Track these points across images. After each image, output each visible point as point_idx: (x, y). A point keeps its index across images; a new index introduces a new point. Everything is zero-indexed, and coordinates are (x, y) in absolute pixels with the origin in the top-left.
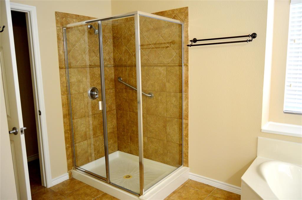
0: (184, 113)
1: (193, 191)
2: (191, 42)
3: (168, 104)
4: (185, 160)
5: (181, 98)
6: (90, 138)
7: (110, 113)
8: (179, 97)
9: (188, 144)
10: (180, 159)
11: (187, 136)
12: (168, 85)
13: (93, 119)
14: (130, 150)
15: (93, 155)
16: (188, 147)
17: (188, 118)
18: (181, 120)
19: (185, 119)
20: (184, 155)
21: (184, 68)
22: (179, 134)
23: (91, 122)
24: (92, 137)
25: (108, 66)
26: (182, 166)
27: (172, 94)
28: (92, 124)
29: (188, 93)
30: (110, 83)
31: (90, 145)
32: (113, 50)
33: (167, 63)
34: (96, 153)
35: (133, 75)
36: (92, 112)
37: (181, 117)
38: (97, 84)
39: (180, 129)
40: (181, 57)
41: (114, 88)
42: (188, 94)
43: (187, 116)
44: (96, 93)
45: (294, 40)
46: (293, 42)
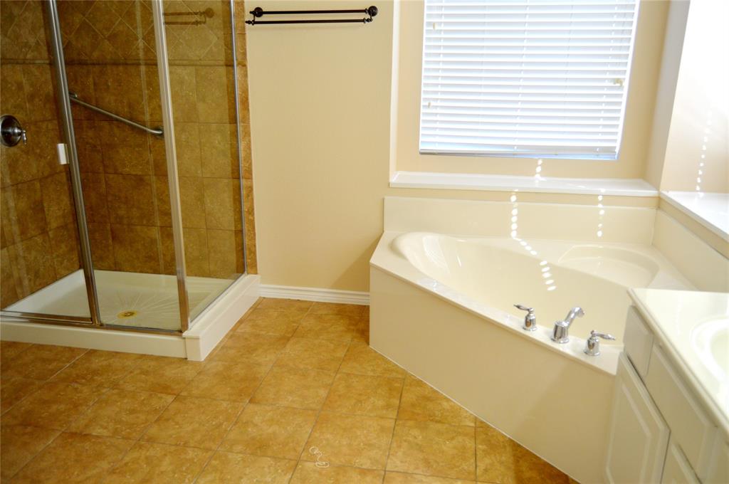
0: (242, 164)
1: (276, 314)
2: (252, 15)
3: (206, 148)
4: (249, 261)
5: (235, 134)
6: (14, 243)
7: (52, 181)
8: (229, 133)
9: (254, 228)
10: (238, 261)
11: (251, 212)
12: (201, 107)
13: (15, 196)
14: (115, 263)
15: (26, 282)
16: (255, 234)
17: (252, 175)
18: (236, 181)
19: (246, 179)
20: (246, 252)
21: (237, 70)
22: (235, 210)
23: (12, 204)
24: (18, 239)
25: (37, 62)
26: (244, 275)
27: (214, 126)
28: (16, 207)
29: (249, 123)
30: (45, 106)
31: (17, 259)
32: (42, 21)
33: (198, 59)
34: (33, 278)
35: (108, 86)
36: (11, 178)
37: (236, 174)
38: (15, 107)
39: (235, 200)
40: (229, 46)
41: (56, 118)
42: (249, 126)
43: (249, 171)
44: (20, 131)
45: (434, 25)
46: (431, 28)
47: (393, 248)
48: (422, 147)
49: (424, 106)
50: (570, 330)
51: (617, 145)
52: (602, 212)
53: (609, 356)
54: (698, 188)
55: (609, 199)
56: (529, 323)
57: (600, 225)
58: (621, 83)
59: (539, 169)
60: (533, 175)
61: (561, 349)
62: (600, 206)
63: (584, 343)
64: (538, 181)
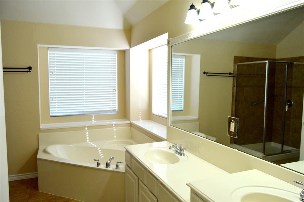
45: (52, 72)
46: (52, 74)
47: (45, 151)
48: (51, 115)
49: (51, 100)
50: (111, 164)
51: (117, 109)
52: (115, 130)
53: (122, 168)
54: (140, 119)
55: (116, 125)
56: (98, 164)
57: (115, 134)
58: (115, 90)
59: (93, 118)
60: (92, 121)
61: (109, 169)
62: (114, 128)
63: (115, 166)
64: (94, 122)
